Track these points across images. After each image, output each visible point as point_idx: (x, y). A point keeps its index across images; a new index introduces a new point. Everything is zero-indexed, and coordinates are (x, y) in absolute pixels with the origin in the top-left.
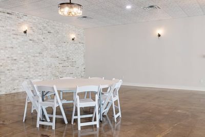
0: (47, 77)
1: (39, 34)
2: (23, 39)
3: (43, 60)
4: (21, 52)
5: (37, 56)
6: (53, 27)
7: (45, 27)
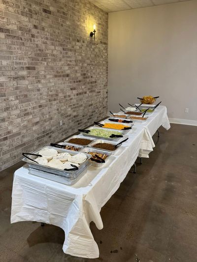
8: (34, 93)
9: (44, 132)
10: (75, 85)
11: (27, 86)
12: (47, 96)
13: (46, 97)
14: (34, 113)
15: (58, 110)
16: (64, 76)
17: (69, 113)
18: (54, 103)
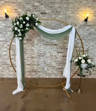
0: (39, 66)
2: (5, 25)
3: (33, 48)
4: (4, 39)
5: (24, 44)
6: (50, 5)
7: (37, 6)
8: (30, 51)
9: (33, 70)
10: (61, 51)
11: (26, 47)
12: (38, 53)
13: (36, 54)
14: (28, 60)
15: (44, 61)
16: (52, 45)
17: (53, 65)
18: (41, 57)
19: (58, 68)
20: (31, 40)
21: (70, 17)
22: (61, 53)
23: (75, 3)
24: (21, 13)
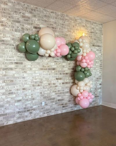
0: (34, 101)
1: (16, 31)
3: (25, 75)
5: (11, 69)
6: (45, 19)
7: (29, 18)
8: (20, 80)
9: (25, 108)
10: (60, 76)
11: (14, 75)
12: (32, 82)
13: (30, 83)
14: (17, 93)
15: (41, 93)
16: (49, 69)
17: (53, 97)
18: (37, 88)
19: (59, 100)
20: (22, 63)
21: (67, 35)
22: (60, 79)
23: (70, 21)
24: (6, 24)
